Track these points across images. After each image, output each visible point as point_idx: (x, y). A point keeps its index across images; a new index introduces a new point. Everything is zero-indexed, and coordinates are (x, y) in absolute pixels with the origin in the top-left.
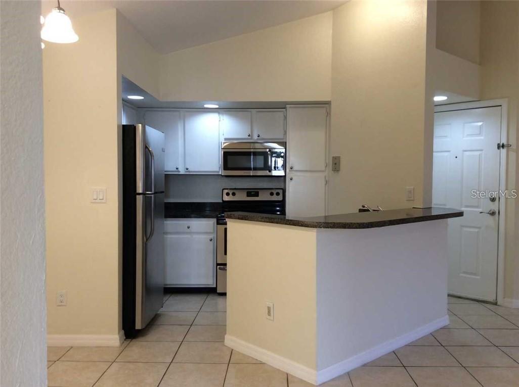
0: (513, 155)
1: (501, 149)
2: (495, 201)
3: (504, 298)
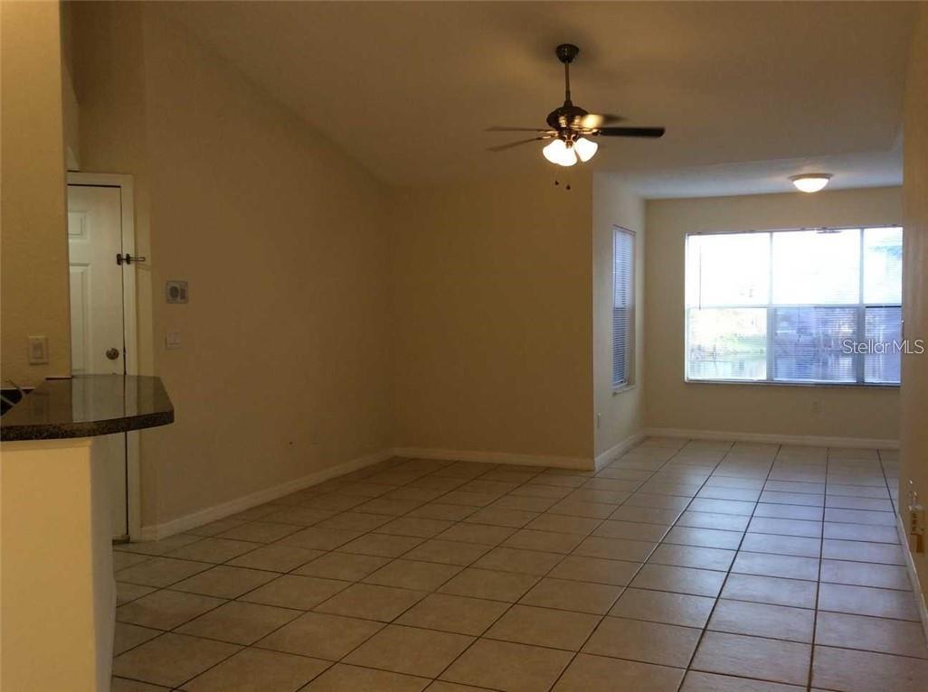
0: (146, 276)
1: (125, 264)
2: (117, 356)
3: (141, 526)
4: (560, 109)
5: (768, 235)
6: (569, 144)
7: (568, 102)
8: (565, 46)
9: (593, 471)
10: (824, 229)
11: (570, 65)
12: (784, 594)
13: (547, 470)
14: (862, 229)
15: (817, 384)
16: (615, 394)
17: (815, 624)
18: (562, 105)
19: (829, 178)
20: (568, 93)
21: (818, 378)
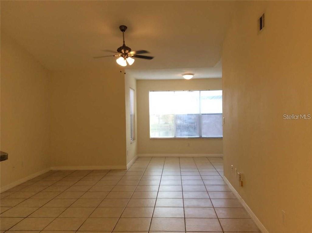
4: (121, 47)
5: (173, 92)
6: (125, 59)
7: (124, 45)
8: (122, 26)
9: (126, 169)
10: (190, 91)
11: (124, 32)
12: (202, 204)
13: (110, 171)
14: (200, 91)
15: (189, 138)
16: (131, 143)
17: (215, 212)
18: (122, 46)
19: (193, 75)
20: (124, 42)
21: (188, 136)
